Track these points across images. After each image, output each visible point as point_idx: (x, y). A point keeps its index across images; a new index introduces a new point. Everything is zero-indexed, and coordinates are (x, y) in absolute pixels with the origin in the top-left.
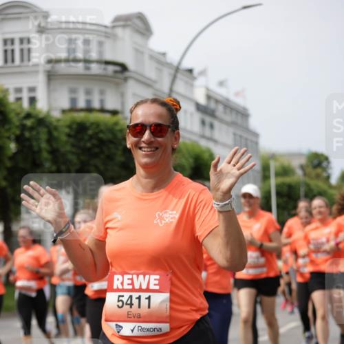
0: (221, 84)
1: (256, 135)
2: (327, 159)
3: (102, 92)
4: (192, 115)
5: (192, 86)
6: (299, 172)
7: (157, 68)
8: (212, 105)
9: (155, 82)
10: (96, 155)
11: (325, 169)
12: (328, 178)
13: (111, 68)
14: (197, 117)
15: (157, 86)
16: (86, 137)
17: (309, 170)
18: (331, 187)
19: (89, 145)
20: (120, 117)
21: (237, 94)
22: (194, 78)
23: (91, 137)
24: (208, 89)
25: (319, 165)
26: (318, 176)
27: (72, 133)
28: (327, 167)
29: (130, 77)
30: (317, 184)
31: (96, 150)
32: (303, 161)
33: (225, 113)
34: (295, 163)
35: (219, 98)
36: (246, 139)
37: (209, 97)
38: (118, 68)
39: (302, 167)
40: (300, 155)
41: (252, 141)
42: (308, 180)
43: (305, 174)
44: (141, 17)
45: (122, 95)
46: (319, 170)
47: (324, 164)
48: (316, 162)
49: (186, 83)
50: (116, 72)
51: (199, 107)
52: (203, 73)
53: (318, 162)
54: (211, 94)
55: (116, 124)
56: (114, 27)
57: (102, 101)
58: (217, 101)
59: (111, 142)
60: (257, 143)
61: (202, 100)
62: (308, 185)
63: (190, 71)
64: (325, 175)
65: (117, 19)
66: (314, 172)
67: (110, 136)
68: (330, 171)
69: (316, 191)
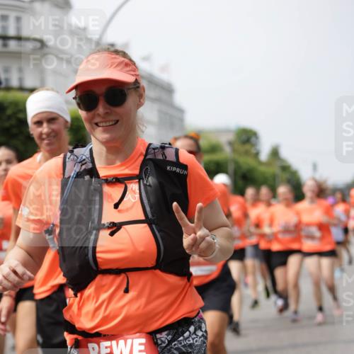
0: (146, 59)
1: (181, 111)
2: (255, 134)
3: (20, 70)
6: (227, 149)
11: (254, 145)
12: (257, 154)
17: (238, 146)
18: (261, 163)
23: (9, 117)
25: (247, 141)
26: (247, 153)
30: (246, 162)
31: (15, 131)
32: (231, 137)
34: (223, 140)
36: (171, 116)
39: (230, 144)
40: (227, 131)
42: (236, 157)
43: (234, 150)
46: (247, 147)
47: (253, 139)
48: (244, 137)
53: (247, 138)
56: (31, 2)
57: (21, 80)
60: (182, 120)
62: (236, 163)
64: (253, 151)
66: (242, 148)
68: (258, 148)
69: (245, 167)
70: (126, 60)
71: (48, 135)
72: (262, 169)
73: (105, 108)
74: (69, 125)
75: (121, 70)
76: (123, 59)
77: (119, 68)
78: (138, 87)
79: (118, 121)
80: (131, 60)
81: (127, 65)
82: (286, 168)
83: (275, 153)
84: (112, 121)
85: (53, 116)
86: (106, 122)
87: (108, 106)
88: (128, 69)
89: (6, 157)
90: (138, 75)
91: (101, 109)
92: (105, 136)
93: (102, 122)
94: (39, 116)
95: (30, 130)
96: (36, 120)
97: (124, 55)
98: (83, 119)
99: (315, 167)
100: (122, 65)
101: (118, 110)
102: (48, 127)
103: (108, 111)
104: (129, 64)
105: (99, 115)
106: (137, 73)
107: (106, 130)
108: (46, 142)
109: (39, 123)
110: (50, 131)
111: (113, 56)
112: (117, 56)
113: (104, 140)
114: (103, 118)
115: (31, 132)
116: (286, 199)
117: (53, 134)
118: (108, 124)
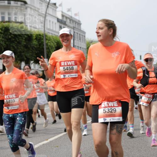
0: (69, 10)
1: (84, 33)
4: (55, 23)
5: (56, 11)
7: (40, 3)
8: (65, 19)
10: (13, 42)
13: (19, 3)
14: (58, 25)
16: (9, 34)
19: (10, 37)
21: (76, 15)
22: (57, 7)
24: (62, 12)
27: (2, 32)
29: (28, 7)
31: (14, 39)
33: (70, 23)
35: (68, 16)
36: (80, 34)
37: (63, 16)
38: (23, 3)
41: (82, 35)
49: (53, 9)
50: (21, 5)
52: (60, 5)
54: (64, 14)
59: (19, 35)
60: (84, 36)
61: (60, 17)
63: (55, 4)
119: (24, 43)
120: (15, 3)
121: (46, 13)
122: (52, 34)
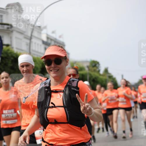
0: (53, 32)
1: (68, 54)
2: (98, 63)
4: (41, 45)
5: (40, 33)
6: (87, 69)
8: (49, 41)
9: (25, 32)
11: (97, 68)
12: (99, 71)
13: (6, 27)
14: (43, 46)
15: (26, 34)
17: (91, 68)
18: (100, 75)
20: (10, 47)
21: (60, 37)
22: (41, 30)
24: (47, 35)
25: (95, 66)
26: (95, 71)
28: (99, 66)
30: (94, 74)
32: (88, 64)
34: (85, 65)
35: (52, 38)
37: (48, 38)
39: (88, 67)
40: (87, 62)
42: (90, 72)
43: (89, 70)
44: (18, 4)
45: (11, 38)
46: (95, 68)
47: (97, 65)
48: (94, 64)
49: (38, 32)
50: (8, 28)
51: (44, 42)
52: (45, 27)
53: (95, 64)
54: (49, 37)
55: (8, 50)
56: (7, 9)
58: (51, 40)
59: (6, 58)
61: (45, 39)
62: (90, 74)
63: (39, 27)
64: (98, 70)
65: (8, 5)
66: (93, 69)
67: (5, 55)
68: (100, 68)
69: (94, 77)
70: (62, 49)
71: (26, 71)
72: (101, 77)
73: (54, 65)
74: (34, 67)
75: (60, 52)
76: (61, 49)
77: (59, 51)
78: (66, 59)
79: (58, 70)
80: (64, 49)
81: (62, 51)
82: (111, 77)
83: (106, 71)
84: (56, 70)
85: (28, 64)
86: (54, 70)
87: (55, 64)
88: (63, 52)
89: (6, 76)
90: (66, 55)
91: (53, 65)
92: (54, 75)
93: (53, 70)
94: (23, 64)
95: (19, 68)
96: (21, 65)
97: (62, 47)
98: (46, 69)
99: (122, 76)
100: (61, 51)
101: (59, 66)
102: (26, 68)
103: (55, 66)
104: (64, 50)
105: (52, 67)
106: (66, 54)
107: (54, 73)
108: (25, 73)
109: (23, 66)
110: (27, 70)
111: (58, 47)
112: (59, 48)
113: (53, 76)
114: (54, 68)
115: (20, 69)
116: (111, 88)
117: (28, 71)
118: (55, 71)
119: (10, 65)
120: (1, 27)
121: (32, 35)
122: (37, 55)
